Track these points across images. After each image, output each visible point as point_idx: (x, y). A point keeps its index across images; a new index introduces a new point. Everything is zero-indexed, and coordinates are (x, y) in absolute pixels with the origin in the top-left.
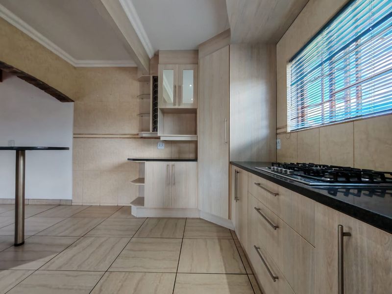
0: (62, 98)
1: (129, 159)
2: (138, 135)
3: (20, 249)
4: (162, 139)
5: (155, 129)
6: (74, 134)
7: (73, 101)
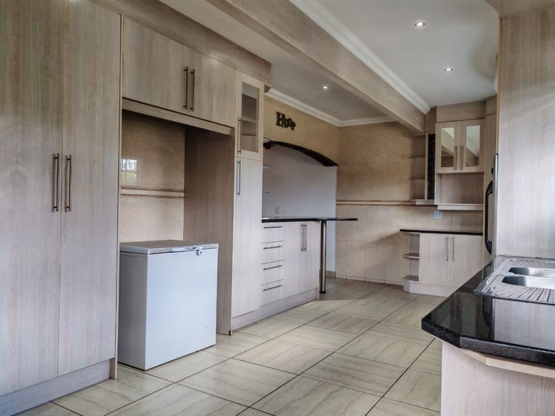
0: (326, 162)
1: (401, 230)
2: (409, 201)
3: (323, 295)
4: (439, 208)
5: (431, 196)
6: (337, 201)
7: (337, 165)
